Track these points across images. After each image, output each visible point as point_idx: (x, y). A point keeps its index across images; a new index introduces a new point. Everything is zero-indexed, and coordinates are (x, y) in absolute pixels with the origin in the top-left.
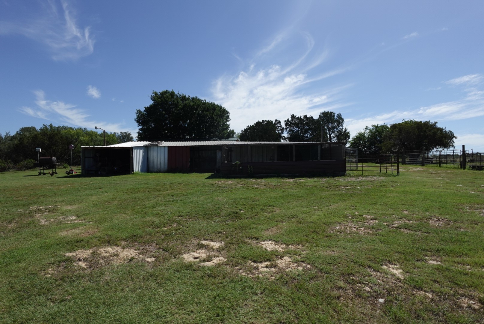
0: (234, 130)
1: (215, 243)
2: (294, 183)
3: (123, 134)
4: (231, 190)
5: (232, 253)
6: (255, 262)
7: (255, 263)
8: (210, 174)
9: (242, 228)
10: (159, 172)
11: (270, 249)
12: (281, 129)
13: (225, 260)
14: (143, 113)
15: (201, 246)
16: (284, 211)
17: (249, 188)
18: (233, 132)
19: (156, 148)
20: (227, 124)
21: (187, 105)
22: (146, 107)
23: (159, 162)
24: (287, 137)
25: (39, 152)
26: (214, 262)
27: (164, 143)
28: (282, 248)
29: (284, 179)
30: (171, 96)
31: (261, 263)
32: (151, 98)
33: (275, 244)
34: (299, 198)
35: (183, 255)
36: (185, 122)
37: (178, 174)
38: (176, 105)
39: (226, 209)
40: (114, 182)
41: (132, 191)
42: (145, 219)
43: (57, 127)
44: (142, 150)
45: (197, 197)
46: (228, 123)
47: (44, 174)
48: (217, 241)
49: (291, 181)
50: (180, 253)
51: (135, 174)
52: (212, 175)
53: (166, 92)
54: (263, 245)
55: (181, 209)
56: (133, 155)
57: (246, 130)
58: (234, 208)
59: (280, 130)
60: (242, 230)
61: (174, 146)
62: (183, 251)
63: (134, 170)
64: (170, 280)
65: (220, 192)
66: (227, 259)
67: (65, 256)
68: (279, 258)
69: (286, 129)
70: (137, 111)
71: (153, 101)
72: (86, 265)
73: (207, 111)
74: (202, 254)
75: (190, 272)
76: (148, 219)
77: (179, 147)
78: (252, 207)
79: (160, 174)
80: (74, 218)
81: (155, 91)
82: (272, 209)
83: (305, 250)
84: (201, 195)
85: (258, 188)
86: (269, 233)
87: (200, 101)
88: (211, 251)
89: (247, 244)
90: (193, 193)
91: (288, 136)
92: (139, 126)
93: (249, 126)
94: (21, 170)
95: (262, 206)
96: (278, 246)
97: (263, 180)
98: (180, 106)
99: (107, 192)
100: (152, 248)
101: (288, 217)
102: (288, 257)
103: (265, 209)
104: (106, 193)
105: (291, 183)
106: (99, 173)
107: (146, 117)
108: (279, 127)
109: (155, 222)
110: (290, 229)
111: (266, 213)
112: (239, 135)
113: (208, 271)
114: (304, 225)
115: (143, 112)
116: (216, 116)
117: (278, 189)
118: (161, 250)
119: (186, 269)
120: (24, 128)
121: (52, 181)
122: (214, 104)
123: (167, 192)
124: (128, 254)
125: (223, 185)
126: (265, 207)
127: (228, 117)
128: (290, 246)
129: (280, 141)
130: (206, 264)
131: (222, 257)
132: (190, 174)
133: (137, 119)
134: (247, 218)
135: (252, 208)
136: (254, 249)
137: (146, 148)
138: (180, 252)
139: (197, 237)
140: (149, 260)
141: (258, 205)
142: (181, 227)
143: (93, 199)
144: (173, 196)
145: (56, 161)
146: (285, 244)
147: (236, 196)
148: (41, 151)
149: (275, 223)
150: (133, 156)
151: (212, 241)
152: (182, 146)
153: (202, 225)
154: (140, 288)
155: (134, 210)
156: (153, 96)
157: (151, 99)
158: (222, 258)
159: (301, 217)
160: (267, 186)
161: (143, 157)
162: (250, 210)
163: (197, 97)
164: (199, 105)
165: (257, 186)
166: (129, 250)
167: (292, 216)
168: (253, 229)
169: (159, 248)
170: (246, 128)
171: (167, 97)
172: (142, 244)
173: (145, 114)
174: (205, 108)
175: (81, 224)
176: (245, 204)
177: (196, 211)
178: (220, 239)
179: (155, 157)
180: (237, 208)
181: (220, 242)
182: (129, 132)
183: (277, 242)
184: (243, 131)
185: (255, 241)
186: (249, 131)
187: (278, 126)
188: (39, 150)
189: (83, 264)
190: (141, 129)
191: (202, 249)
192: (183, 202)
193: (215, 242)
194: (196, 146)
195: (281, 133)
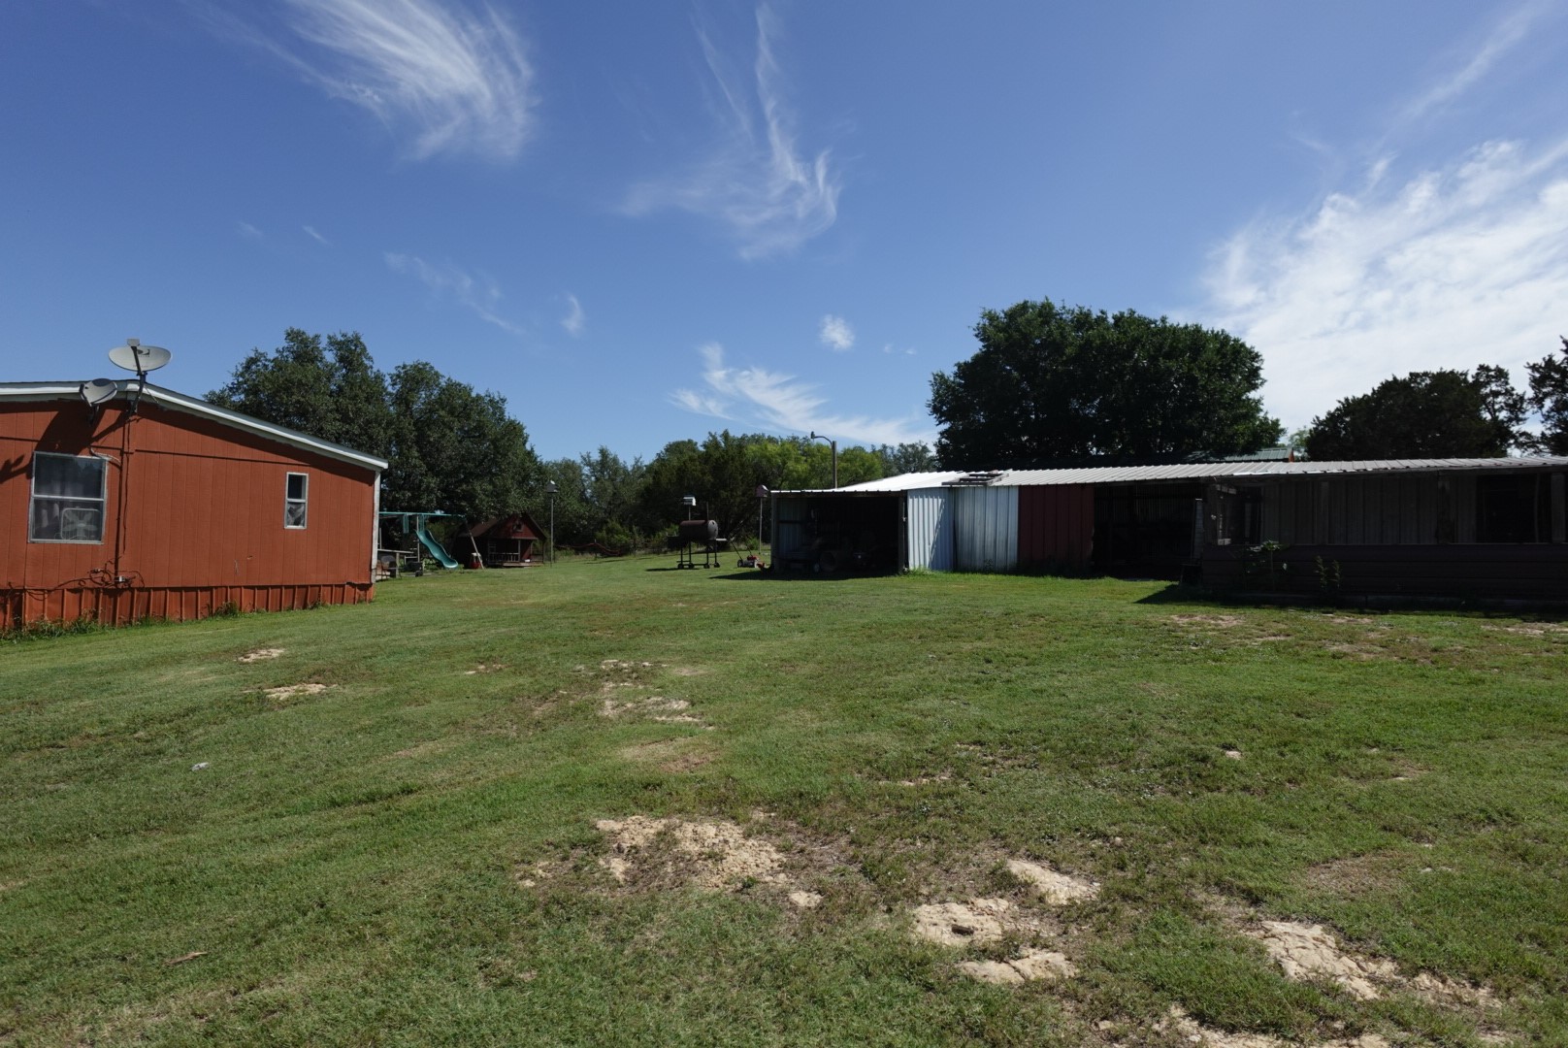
0: (1278, 420)
1: (1067, 878)
2: (1546, 646)
3: (906, 450)
4: (1217, 653)
5: (1112, 946)
6: (1202, 1019)
7: (1201, 1025)
8: (1162, 585)
9: (1204, 832)
10: (988, 569)
11: (1299, 969)
12: (1507, 405)
13: (1070, 971)
14: (953, 382)
15: (1002, 883)
16: (1444, 780)
17: (1303, 652)
18: (1273, 430)
19: (980, 493)
20: (1248, 399)
21: (1092, 342)
22: (962, 361)
23: (989, 539)
24: (1543, 434)
25: (691, 505)
26: (1018, 971)
27: (1008, 475)
28: (1373, 979)
29: (1497, 621)
30: (1040, 320)
31: (1232, 1032)
32: (977, 332)
33: (1341, 950)
34: (1555, 720)
35: (920, 904)
36: (1086, 401)
37: (1049, 579)
38: (1055, 346)
39: (1164, 735)
40: (839, 598)
41: (873, 632)
42: (860, 739)
43: (740, 437)
44: (935, 500)
45: (1071, 673)
46: (1253, 395)
47: (691, 566)
48: (1076, 873)
49: (1538, 632)
50: (914, 897)
51: (914, 573)
52: (1168, 588)
53: (1024, 307)
54: (1273, 936)
55: (990, 717)
56: (906, 515)
57: (1332, 418)
58: (1199, 733)
59: (1502, 408)
60: (1203, 842)
61: (1038, 486)
62: (925, 890)
63: (911, 562)
64: (823, 1006)
65: (1166, 661)
66: (1077, 971)
67: (594, 827)
68: (1336, 1031)
69: (1538, 401)
70: (935, 379)
71: (982, 340)
72: (626, 873)
73: (1168, 356)
74: (990, 916)
75: (912, 988)
76: (869, 738)
77: (1057, 487)
78: (1287, 738)
79: (991, 577)
80: (683, 705)
81: (989, 308)
82: (1382, 764)
83: (1502, 1026)
84: (1088, 668)
85: (1345, 654)
86: (1325, 881)
87: (1144, 323)
88: (1034, 914)
89: (1195, 916)
90: (1057, 657)
91: (1548, 433)
92: (940, 423)
93: (1347, 400)
94: (658, 553)
95: (1333, 743)
96: (1354, 965)
97: (1387, 619)
98: (1068, 351)
99: (802, 632)
100: (830, 855)
101: (1460, 817)
102: (1385, 1039)
103: (1346, 758)
104: (800, 634)
105: (1527, 641)
106: (816, 567)
107: (961, 393)
108: (1496, 394)
109: (886, 752)
110: (1446, 885)
111: (1345, 779)
112: (1305, 436)
113: (978, 1008)
114: (1538, 875)
115: (952, 379)
116: (1207, 371)
117: (1447, 668)
118: (856, 870)
119: (900, 974)
120: (674, 444)
121: (696, 587)
122: (1197, 329)
123: (978, 644)
124: (751, 860)
125: (1193, 632)
126: (1348, 748)
127: (1254, 373)
128: (1424, 979)
129: (1504, 454)
130: (984, 973)
131: (1065, 953)
132: (1090, 581)
133: (934, 401)
134: (1246, 788)
135: (1285, 745)
136: (1216, 954)
137: (949, 492)
138: (912, 893)
139: (1003, 838)
140: (801, 898)
141: (1317, 733)
142: (965, 786)
143: (755, 650)
144: (988, 661)
145: (717, 533)
146: (1394, 959)
147: (1227, 685)
148: (694, 504)
149: (1377, 836)
150: (907, 520)
151: (1055, 867)
152: (1066, 485)
153: (1039, 792)
154: (719, 1007)
155: (844, 699)
156: (985, 325)
157: (977, 336)
158: (1058, 959)
159: (1539, 825)
160: (1394, 652)
161: (939, 523)
162: (1272, 753)
163: (1132, 312)
164: (1137, 341)
165: (1345, 648)
166: (760, 845)
167: (1482, 811)
168: (1250, 845)
169: (853, 860)
170: (1337, 409)
171: (1029, 322)
172: (809, 832)
173: (959, 384)
174: (1161, 345)
175: (683, 728)
176: (1255, 722)
177: (1040, 731)
178: (1090, 865)
179: (977, 521)
180: (1216, 734)
181: (1087, 877)
182: (923, 444)
183: (1350, 940)
184: (1321, 423)
185: (1240, 909)
186: (1347, 419)
187: (1491, 391)
188: (691, 501)
189: (618, 867)
190: (946, 431)
191: (1001, 897)
192: (1010, 689)
193: (1067, 873)
194: (1115, 482)
195: (1510, 420)
